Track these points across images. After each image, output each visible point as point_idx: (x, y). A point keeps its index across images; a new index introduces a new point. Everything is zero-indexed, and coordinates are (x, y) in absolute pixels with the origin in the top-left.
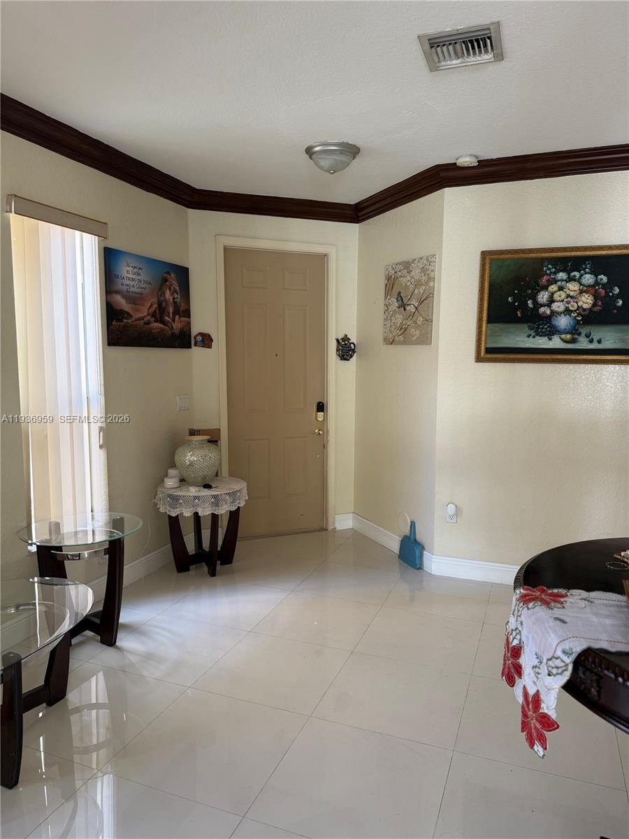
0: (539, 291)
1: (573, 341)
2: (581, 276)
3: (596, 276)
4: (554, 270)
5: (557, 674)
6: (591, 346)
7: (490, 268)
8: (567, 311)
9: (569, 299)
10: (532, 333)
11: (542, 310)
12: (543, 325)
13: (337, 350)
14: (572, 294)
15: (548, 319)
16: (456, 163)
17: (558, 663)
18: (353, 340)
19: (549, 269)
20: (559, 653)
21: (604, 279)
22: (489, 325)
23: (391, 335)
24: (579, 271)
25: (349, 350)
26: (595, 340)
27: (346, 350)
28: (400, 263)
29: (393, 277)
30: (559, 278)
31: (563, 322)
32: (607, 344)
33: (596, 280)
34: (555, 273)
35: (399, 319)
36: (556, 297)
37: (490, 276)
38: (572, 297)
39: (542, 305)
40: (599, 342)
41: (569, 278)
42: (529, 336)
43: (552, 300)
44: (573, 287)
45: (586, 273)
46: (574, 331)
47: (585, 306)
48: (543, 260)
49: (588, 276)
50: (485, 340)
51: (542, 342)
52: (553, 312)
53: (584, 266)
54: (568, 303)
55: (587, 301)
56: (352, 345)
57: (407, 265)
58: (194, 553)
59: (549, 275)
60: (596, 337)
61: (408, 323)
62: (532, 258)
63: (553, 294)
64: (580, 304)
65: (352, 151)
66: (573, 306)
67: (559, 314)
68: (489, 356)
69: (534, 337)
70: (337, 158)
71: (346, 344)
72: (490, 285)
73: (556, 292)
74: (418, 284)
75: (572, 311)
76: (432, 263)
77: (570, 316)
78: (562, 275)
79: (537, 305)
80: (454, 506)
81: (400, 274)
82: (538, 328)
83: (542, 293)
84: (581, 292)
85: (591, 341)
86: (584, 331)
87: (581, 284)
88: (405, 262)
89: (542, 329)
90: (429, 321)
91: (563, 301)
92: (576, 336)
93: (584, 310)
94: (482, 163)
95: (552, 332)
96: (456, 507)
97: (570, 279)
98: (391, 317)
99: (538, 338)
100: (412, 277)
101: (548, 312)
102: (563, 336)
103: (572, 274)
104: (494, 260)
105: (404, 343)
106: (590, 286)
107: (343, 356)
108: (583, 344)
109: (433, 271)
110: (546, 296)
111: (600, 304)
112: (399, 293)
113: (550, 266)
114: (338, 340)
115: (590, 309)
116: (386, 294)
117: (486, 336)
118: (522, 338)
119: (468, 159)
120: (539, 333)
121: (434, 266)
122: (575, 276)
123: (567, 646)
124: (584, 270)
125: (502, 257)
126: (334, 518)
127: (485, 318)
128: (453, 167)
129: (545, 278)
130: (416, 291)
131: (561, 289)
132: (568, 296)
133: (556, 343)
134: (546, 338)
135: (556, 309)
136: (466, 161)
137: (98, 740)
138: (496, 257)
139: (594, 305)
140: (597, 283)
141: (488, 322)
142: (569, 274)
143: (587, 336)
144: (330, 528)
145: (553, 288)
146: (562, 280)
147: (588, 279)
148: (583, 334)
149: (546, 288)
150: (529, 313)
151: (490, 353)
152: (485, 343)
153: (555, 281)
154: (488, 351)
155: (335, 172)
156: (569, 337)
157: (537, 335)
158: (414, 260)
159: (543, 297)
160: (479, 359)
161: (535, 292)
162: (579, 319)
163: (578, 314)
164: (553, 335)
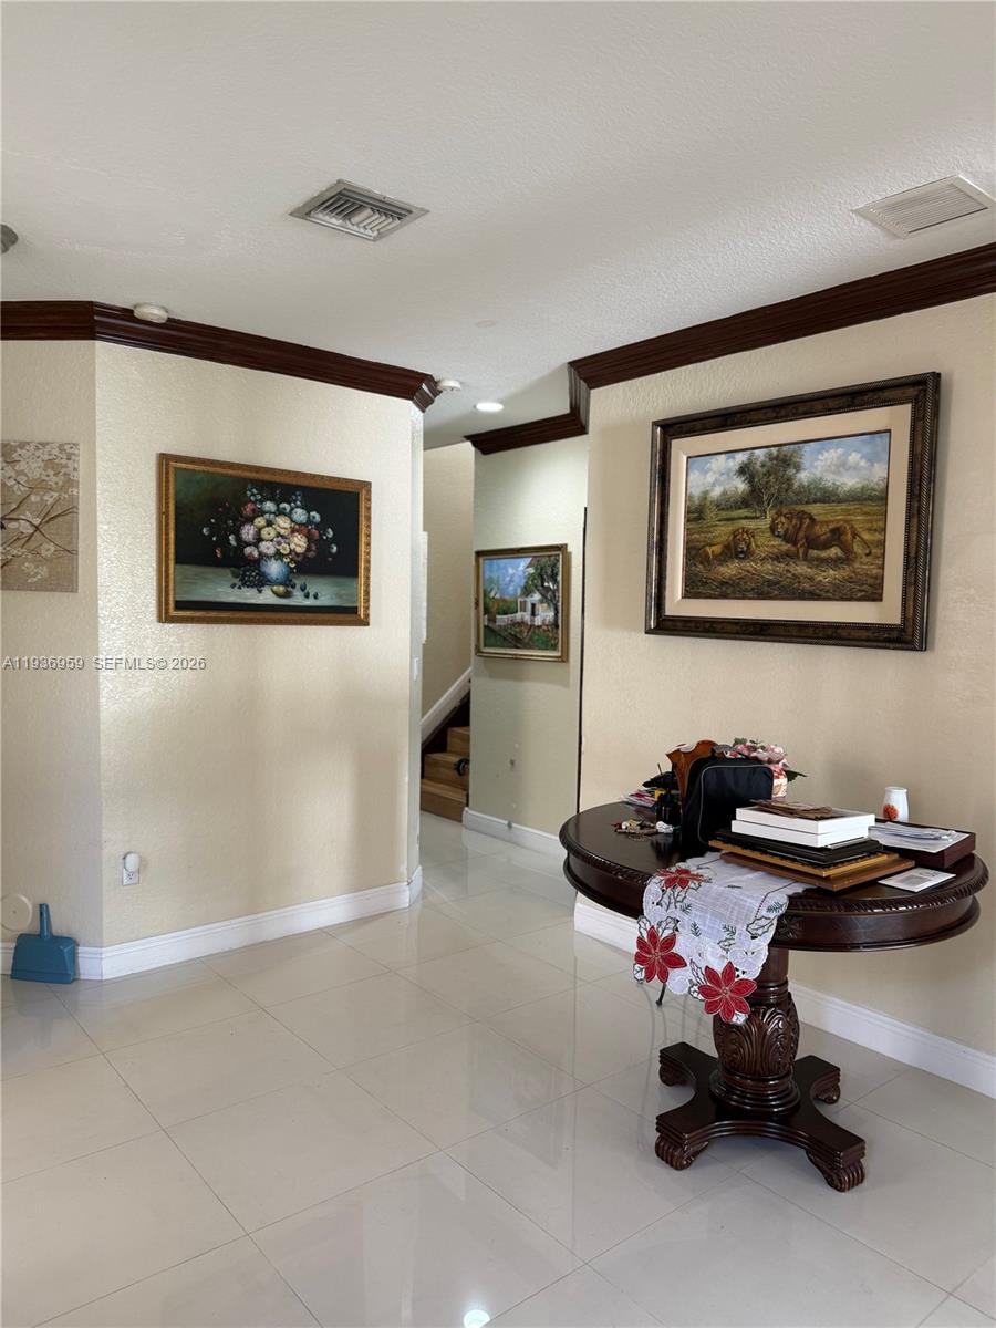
0: (243, 524)
1: (287, 595)
2: (292, 509)
3: (308, 512)
4: (259, 497)
6: (308, 603)
7: (176, 481)
8: (278, 555)
9: (280, 538)
10: (236, 581)
11: (248, 550)
12: (248, 570)
14: (283, 532)
15: (256, 563)
16: (133, 311)
17: (764, 922)
19: (253, 495)
20: (764, 912)
21: (316, 516)
22: (178, 566)
24: (289, 503)
26: (311, 595)
30: (267, 509)
31: (274, 569)
32: (324, 601)
33: (308, 518)
34: (261, 502)
36: (264, 533)
37: (176, 493)
38: (282, 536)
39: (248, 544)
40: (316, 597)
41: (278, 510)
42: (233, 586)
43: (259, 539)
44: (283, 523)
45: (297, 507)
46: (287, 582)
47: (299, 550)
48: (246, 481)
49: (299, 511)
50: (175, 589)
51: (250, 596)
52: (260, 554)
53: (294, 497)
54: (279, 543)
55: (299, 543)
59: (254, 503)
60: (312, 590)
62: (231, 476)
63: (260, 529)
64: (293, 546)
66: (285, 549)
67: (269, 557)
68: (181, 613)
69: (240, 588)
72: (177, 508)
73: (264, 527)
74: (38, 486)
75: (284, 555)
76: (73, 457)
77: (282, 561)
78: (269, 506)
79: (242, 544)
80: (136, 857)
82: (244, 575)
83: (247, 527)
84: (293, 531)
85: (307, 596)
86: (298, 582)
87: (292, 521)
89: (249, 576)
90: (72, 551)
91: (272, 541)
92: (290, 589)
93: (298, 555)
94: (172, 323)
95: (262, 581)
96: (140, 858)
97: (280, 512)
99: (244, 589)
100: (22, 473)
101: (256, 554)
102: (275, 588)
103: (282, 506)
104: (180, 469)
106: (301, 524)
108: (298, 599)
109: (75, 470)
110: (252, 532)
111: (314, 548)
113: (254, 491)
115: (303, 554)
117: (177, 583)
118: (224, 589)
120: (251, 585)
121: (79, 462)
122: (284, 509)
124: (295, 502)
125: (191, 467)
127: (172, 556)
128: (127, 314)
129: (250, 507)
130: (33, 498)
131: (269, 524)
132: (279, 535)
133: (267, 597)
134: (255, 590)
135: (265, 551)
138: (183, 465)
139: (308, 549)
140: (310, 521)
141: (178, 561)
142: (278, 505)
143: (303, 589)
145: (260, 521)
146: (271, 513)
147: (300, 515)
148: (298, 587)
149: (251, 520)
150: (232, 554)
151: (179, 608)
152: (175, 594)
153: (262, 513)
154: (180, 605)
156: (282, 589)
157: (243, 585)
158: (22, 445)
159: (248, 532)
160: (165, 617)
161: (238, 524)
162: (293, 566)
163: (292, 560)
164: (263, 585)
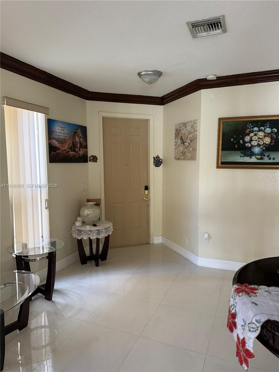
0: (245, 136)
1: (262, 159)
2: (265, 129)
3: (272, 129)
4: (252, 126)
5: (253, 331)
6: (270, 161)
7: (223, 126)
8: (259, 145)
9: (259, 139)
10: (242, 155)
11: (247, 144)
12: (247, 151)
13: (154, 162)
14: (260, 137)
15: (250, 149)
16: (206, 78)
17: (253, 326)
18: (161, 158)
19: (250, 126)
20: (254, 321)
21: (275, 130)
22: (222, 151)
23: (178, 156)
24: (264, 127)
25: (159, 162)
26: (272, 158)
27: (158, 162)
28: (182, 124)
29: (179, 129)
30: (255, 130)
31: (257, 150)
32: (277, 160)
33: (272, 131)
34: (253, 128)
35: (181, 148)
36: (253, 138)
37: (223, 129)
38: (260, 139)
40: (274, 159)
42: (241, 157)
43: (251, 140)
44: (261, 134)
45: (267, 128)
46: (262, 154)
47: (267, 143)
48: (247, 122)
50: (221, 158)
51: (247, 159)
52: (251, 145)
53: (266, 124)
54: (259, 141)
55: (268, 140)
56: (161, 160)
57: (185, 124)
58: (89, 255)
59: (250, 128)
60: (272, 157)
61: (186, 151)
62: (242, 121)
63: (252, 137)
64: (264, 142)
65: (159, 74)
66: (261, 143)
67: (255, 146)
68: (223, 166)
69: (243, 157)
70: (152, 77)
71: (158, 160)
72: (223, 133)
73: (253, 136)
74: (190, 133)
75: (261, 145)
76: (196, 124)
77: (260, 147)
79: (245, 143)
80: (207, 235)
81: (181, 128)
82: (245, 153)
83: (247, 137)
84: (265, 136)
85: (270, 159)
86: (266, 154)
87: (265, 133)
88: (184, 123)
89: (247, 153)
90: (195, 150)
91: (256, 140)
92: (263, 157)
93: (266, 144)
94: (219, 78)
95: (252, 154)
96: (208, 235)
97: (260, 131)
98: (178, 148)
99: (245, 157)
100: (187, 130)
101: (250, 145)
102: (257, 157)
103: (261, 128)
104: (224, 122)
105: (184, 159)
106: (269, 134)
107: (156, 165)
108: (266, 160)
109: (196, 127)
110: (248, 138)
111: (274, 142)
112: (181, 137)
113: (250, 125)
114: (154, 158)
115: (269, 144)
116: (176, 137)
117: (221, 157)
118: (238, 158)
119: (212, 77)
120: (245, 155)
121: (197, 125)
122: (262, 129)
123: (258, 318)
124: (266, 126)
125: (228, 120)
126: (153, 238)
127: (220, 148)
128: (205, 80)
129: (248, 130)
130: (189, 136)
131: (255, 135)
132: (259, 138)
133: (253, 159)
134: (249, 157)
135: (254, 144)
136: (211, 77)
137: (45, 343)
138: (225, 120)
139: (271, 142)
140: (272, 132)
141: (222, 150)
142: (259, 128)
143: (268, 157)
144: (151, 243)
145: (252, 134)
146: (256, 131)
147: (268, 130)
148: (266, 156)
149: (248, 135)
150: (241, 146)
151: (223, 164)
152: (221, 160)
153: (253, 131)
154: (222, 163)
155: (151, 83)
156: (259, 157)
157: (245, 156)
158: (188, 122)
159: (247, 139)
160: (218, 167)
161: (243, 136)
162: (264, 148)
163: (264, 146)
164: (252, 156)
